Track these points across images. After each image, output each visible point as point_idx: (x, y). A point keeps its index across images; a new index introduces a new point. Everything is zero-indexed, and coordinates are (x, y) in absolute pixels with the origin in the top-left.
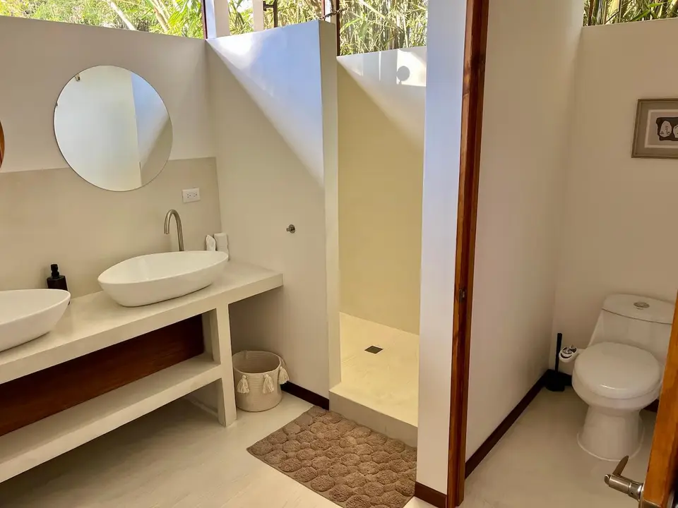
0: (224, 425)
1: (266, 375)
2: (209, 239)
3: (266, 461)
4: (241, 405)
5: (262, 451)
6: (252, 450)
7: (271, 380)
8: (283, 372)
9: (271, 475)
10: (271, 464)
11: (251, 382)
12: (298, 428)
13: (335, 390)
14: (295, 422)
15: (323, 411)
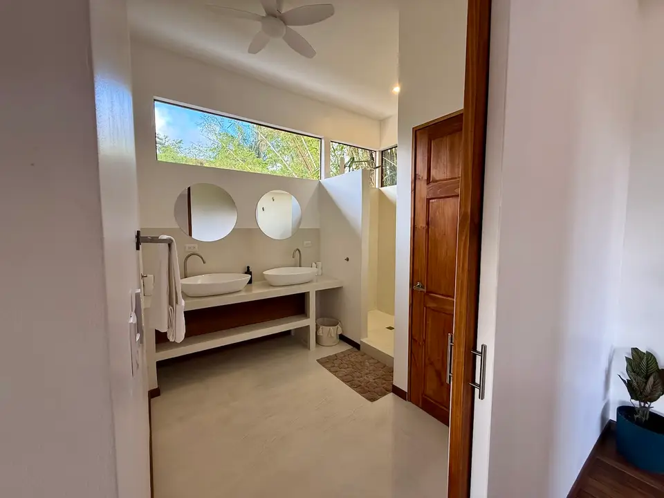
0: (309, 349)
1: (331, 328)
2: (314, 264)
3: (323, 366)
4: (318, 341)
5: (323, 362)
6: (318, 360)
7: (334, 331)
8: (340, 328)
9: (325, 373)
10: (326, 368)
11: (324, 330)
12: (343, 355)
13: (364, 340)
14: (342, 352)
15: (356, 350)
